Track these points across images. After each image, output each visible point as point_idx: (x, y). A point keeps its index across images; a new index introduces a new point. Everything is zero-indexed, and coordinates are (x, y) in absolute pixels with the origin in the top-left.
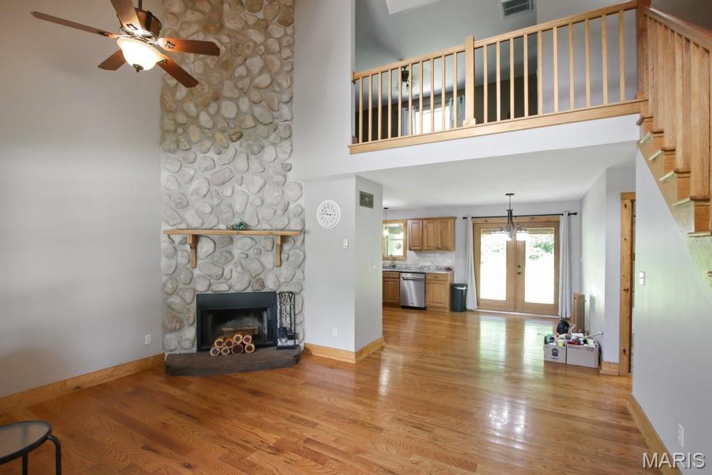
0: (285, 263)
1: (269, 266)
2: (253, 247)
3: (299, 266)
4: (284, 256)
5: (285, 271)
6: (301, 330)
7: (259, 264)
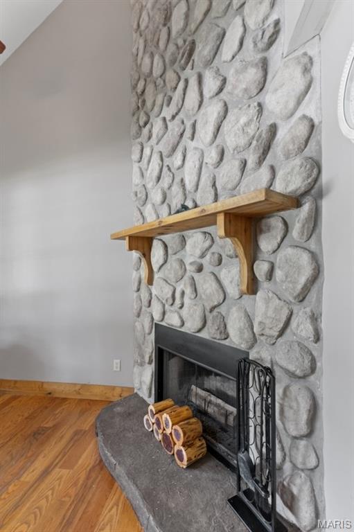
0: (264, 285)
1: (232, 291)
2: (208, 249)
3: (302, 297)
4: (261, 268)
5: (264, 307)
6: (306, 488)
7: (214, 285)
